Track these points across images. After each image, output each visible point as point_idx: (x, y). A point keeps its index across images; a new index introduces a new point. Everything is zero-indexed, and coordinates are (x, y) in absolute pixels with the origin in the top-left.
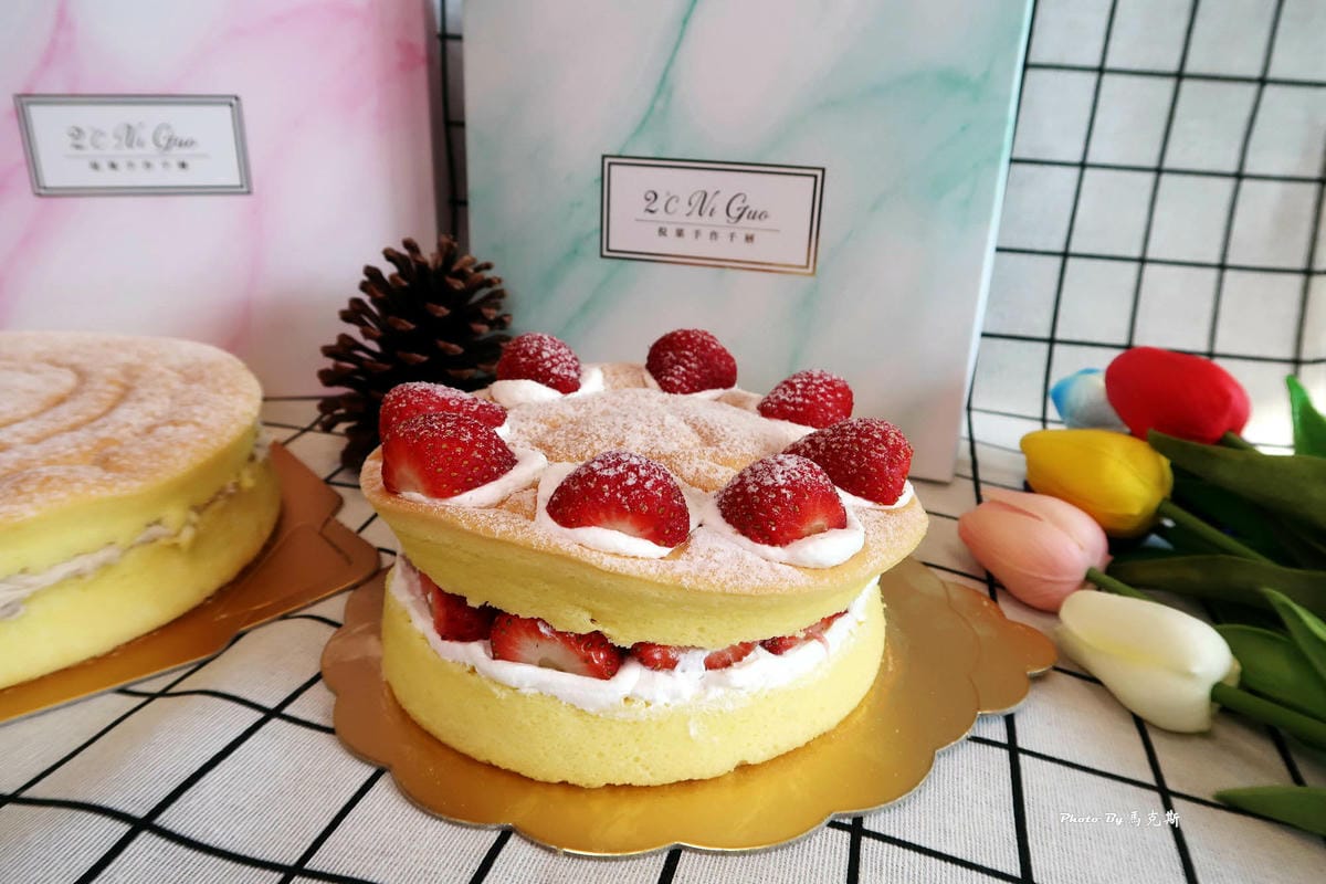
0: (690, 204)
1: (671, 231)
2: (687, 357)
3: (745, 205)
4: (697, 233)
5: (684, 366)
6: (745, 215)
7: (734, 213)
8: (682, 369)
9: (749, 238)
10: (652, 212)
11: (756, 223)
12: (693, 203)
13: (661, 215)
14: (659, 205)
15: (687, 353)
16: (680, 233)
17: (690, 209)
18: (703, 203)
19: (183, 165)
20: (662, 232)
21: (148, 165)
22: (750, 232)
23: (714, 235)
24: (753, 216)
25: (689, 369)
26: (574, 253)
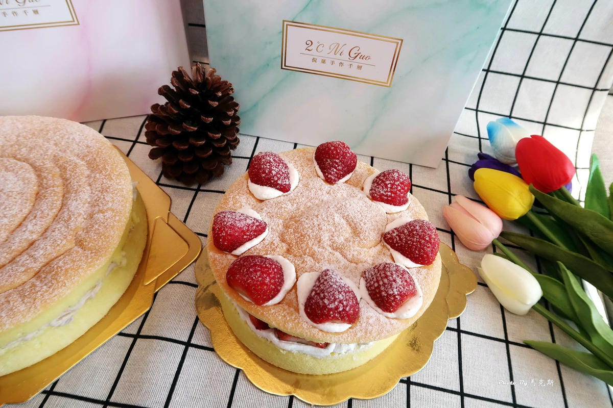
0: (330, 49)
1: (319, 60)
2: (337, 163)
3: (359, 52)
4: (333, 63)
5: (336, 168)
6: (359, 56)
7: (353, 55)
8: (335, 170)
9: (360, 67)
10: (309, 50)
11: (364, 61)
12: (332, 48)
13: (314, 52)
14: (314, 47)
15: (337, 161)
16: (324, 62)
17: (330, 51)
18: (337, 50)
19: (36, 12)
20: (314, 60)
21: (15, 13)
22: (360, 65)
23: (341, 64)
24: (362, 57)
25: (339, 170)
26: (267, 65)
